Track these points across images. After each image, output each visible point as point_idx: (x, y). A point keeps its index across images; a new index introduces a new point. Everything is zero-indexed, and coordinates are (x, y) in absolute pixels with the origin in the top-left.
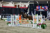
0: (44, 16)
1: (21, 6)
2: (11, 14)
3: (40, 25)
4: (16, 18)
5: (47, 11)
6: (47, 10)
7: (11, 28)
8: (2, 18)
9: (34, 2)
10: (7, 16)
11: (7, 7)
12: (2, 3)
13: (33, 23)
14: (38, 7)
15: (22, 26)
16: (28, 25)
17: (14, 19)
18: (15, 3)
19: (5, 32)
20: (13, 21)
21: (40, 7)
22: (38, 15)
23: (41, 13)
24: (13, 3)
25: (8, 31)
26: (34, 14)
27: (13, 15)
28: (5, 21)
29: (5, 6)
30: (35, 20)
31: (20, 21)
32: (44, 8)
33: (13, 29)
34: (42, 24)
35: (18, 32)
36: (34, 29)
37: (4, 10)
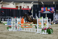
0: (50, 19)
1: (23, 7)
2: (12, 16)
3: (46, 29)
4: (17, 22)
5: (54, 13)
6: (53, 11)
7: (11, 33)
8: (2, 22)
9: (39, 2)
10: (7, 19)
11: (7, 8)
12: (1, 4)
13: (37, 28)
14: (43, 9)
15: (24, 30)
16: (32, 30)
17: (15, 22)
18: (16, 4)
19: (5, 37)
20: (14, 25)
21: (46, 8)
22: (43, 18)
23: (46, 15)
24: (14, 4)
25: (8, 37)
26: (38, 17)
27: (14, 18)
28: (4, 25)
29: (5, 7)
30: (40, 24)
31: (22, 25)
32: (49, 9)
33: (14, 35)
34: (48, 29)
35: (20, 38)
36: (39, 35)
37: (3, 12)
